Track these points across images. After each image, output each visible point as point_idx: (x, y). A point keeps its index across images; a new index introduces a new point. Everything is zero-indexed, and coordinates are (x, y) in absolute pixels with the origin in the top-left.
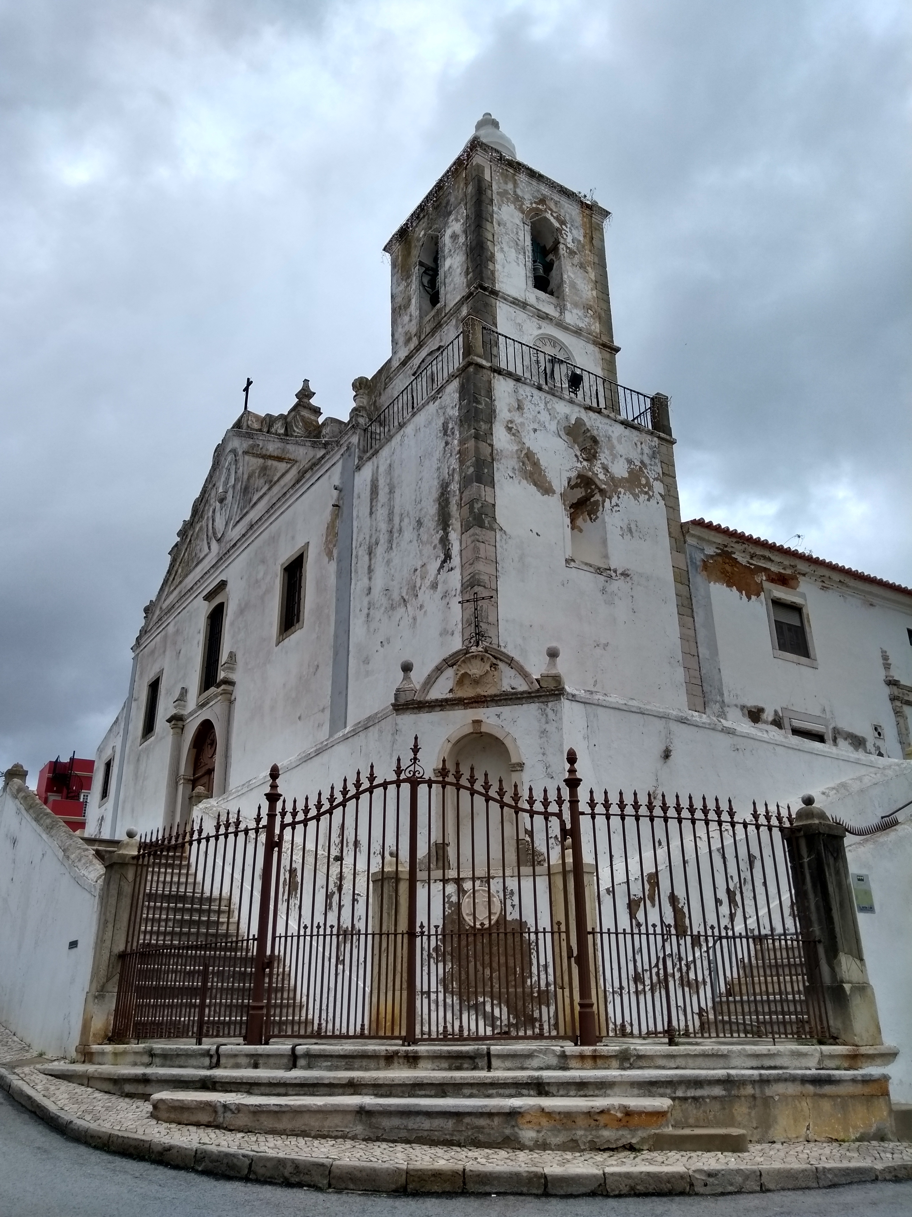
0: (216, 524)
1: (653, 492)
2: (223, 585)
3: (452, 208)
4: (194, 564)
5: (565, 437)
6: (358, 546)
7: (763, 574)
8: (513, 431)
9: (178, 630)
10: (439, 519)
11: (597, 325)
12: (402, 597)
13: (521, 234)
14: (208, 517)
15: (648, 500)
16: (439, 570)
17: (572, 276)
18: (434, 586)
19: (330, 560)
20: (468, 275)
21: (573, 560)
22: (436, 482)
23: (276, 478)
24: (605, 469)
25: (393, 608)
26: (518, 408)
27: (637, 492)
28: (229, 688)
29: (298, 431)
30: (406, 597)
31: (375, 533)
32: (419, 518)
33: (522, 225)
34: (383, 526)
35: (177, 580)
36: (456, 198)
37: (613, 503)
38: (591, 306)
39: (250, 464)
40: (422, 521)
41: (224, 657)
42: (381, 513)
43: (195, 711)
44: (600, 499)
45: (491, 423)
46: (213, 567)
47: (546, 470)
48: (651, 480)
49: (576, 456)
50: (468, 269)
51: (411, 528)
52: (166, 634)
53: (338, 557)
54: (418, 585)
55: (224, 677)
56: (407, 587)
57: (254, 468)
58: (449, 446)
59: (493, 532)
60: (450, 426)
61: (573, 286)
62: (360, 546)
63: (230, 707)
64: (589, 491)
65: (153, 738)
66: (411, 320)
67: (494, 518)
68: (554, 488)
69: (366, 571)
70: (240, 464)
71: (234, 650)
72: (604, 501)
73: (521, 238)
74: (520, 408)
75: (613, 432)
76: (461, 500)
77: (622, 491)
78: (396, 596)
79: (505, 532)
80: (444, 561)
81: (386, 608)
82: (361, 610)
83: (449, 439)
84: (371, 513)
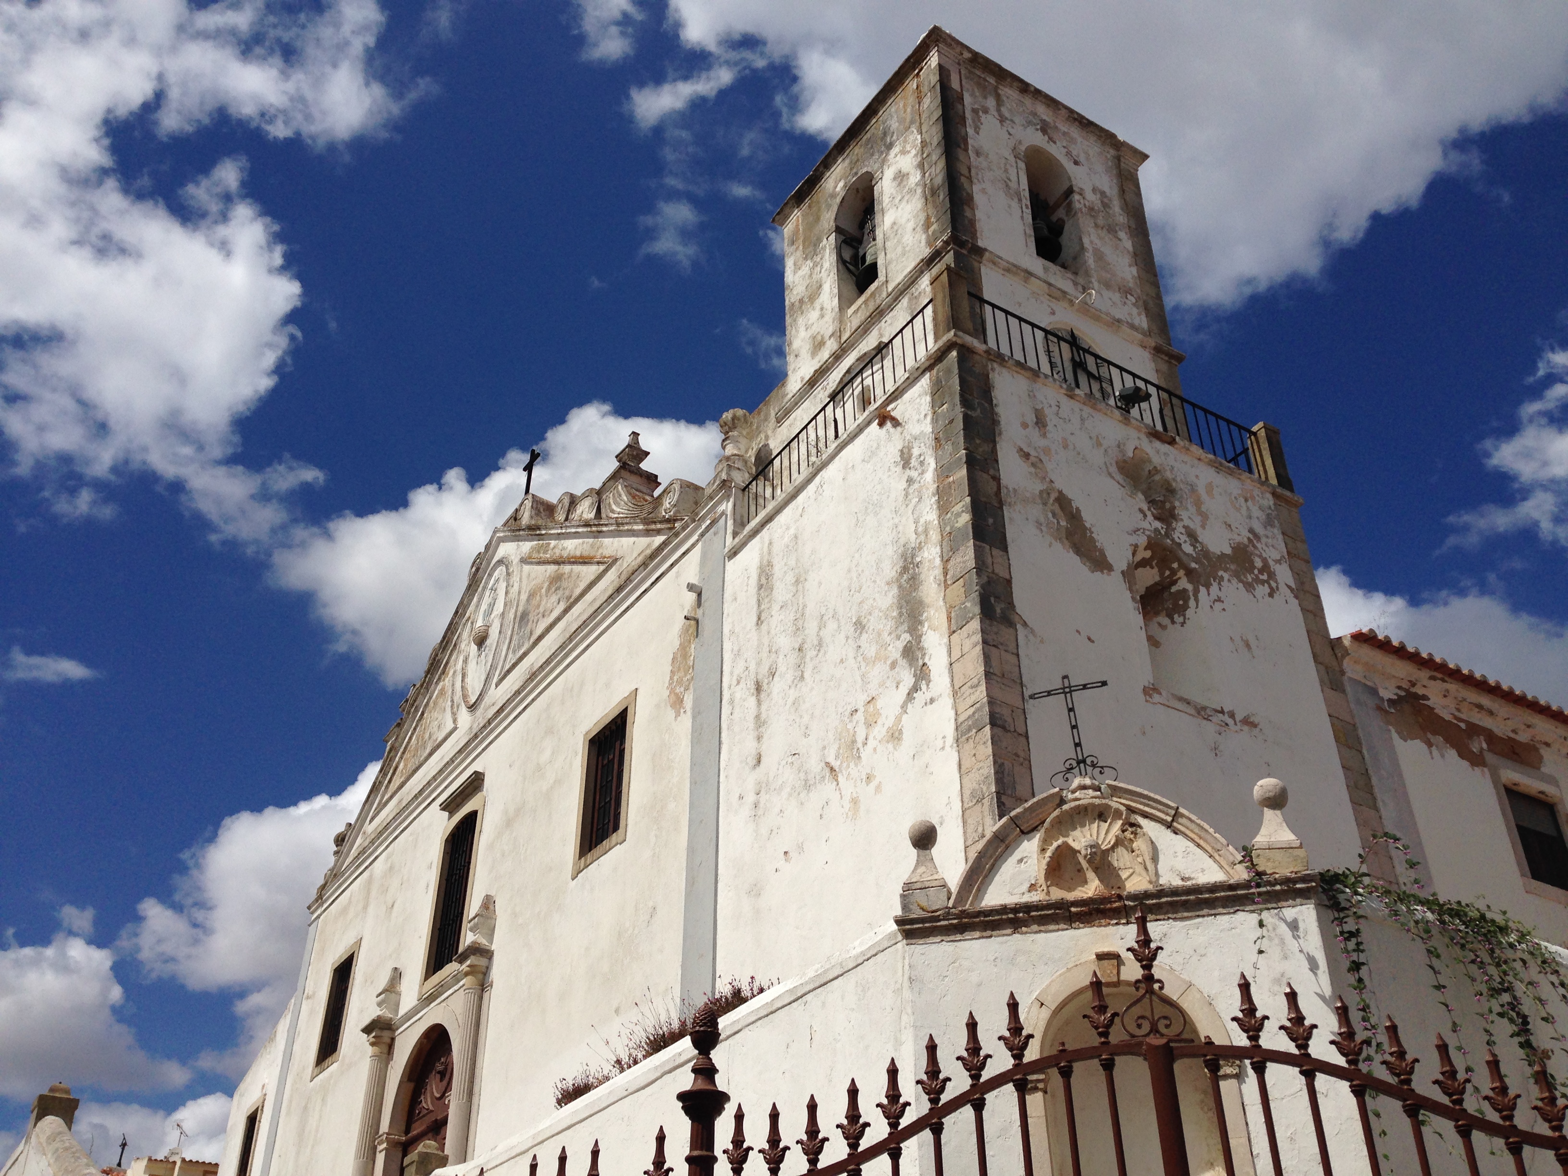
0: (468, 680)
1: (1276, 582)
2: (476, 783)
3: (895, 137)
4: (428, 751)
5: (1119, 477)
6: (734, 682)
7: (1482, 738)
8: (1032, 459)
9: (391, 868)
10: (901, 614)
11: (1144, 317)
12: (827, 764)
13: (1013, 172)
14: (455, 672)
15: (1271, 595)
16: (904, 707)
17: (1097, 241)
18: (895, 736)
19: (678, 714)
20: (928, 228)
21: (1156, 690)
22: (890, 551)
23: (577, 592)
24: (1192, 535)
25: (807, 786)
26: (1037, 423)
27: (1250, 580)
28: (482, 962)
29: (619, 510)
30: (836, 764)
31: (769, 657)
32: (859, 617)
33: (1012, 159)
34: (785, 642)
35: (396, 781)
36: (901, 121)
37: (1213, 596)
38: (1130, 289)
39: (533, 575)
40: (865, 621)
41: (473, 906)
42: (779, 620)
43: (415, 1011)
44: (1190, 587)
45: (994, 442)
46: (460, 752)
47: (1093, 529)
48: (1271, 563)
49: (1141, 511)
50: (928, 218)
51: (842, 636)
52: (371, 876)
53: (694, 708)
54: (860, 739)
55: (474, 943)
56: (836, 746)
57: (539, 581)
58: (916, 486)
59: (1011, 630)
60: (916, 452)
61: (1099, 256)
62: (738, 683)
63: (481, 998)
64: (1167, 573)
65: (335, 1065)
66: (822, 316)
67: (1011, 605)
68: (1110, 559)
69: (751, 724)
70: (515, 579)
71: (492, 893)
72: (1196, 592)
73: (1014, 178)
74: (1040, 422)
75: (1197, 476)
76: (946, 574)
77: (1226, 576)
78: (815, 766)
79: (1032, 631)
80: (915, 688)
81: (793, 788)
82: (741, 797)
83: (914, 474)
84: (759, 621)
